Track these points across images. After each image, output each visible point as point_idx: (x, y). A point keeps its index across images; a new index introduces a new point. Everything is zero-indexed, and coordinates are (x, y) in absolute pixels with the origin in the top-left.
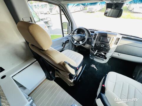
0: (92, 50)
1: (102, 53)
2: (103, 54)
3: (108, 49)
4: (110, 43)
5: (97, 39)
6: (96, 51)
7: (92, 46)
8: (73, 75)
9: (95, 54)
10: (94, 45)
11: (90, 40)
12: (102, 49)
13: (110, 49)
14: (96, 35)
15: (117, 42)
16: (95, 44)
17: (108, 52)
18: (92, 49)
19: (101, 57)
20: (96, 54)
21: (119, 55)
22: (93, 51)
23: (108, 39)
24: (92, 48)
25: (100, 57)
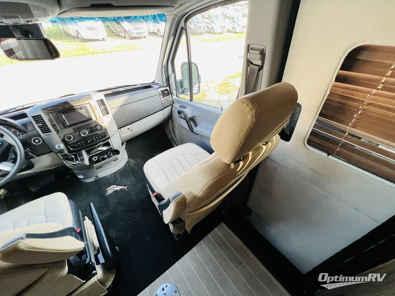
0: (72, 160)
1: (100, 148)
2: (105, 148)
3: (102, 131)
4: (94, 119)
5: (54, 126)
6: (81, 155)
7: (61, 151)
8: (82, 253)
9: (87, 162)
10: (62, 146)
11: (35, 142)
12: (93, 141)
13: (106, 130)
14: (38, 119)
15: (106, 109)
16: (64, 141)
17: (109, 138)
18: (66, 158)
19: (106, 156)
20: (90, 160)
21: (130, 129)
22: (77, 159)
23: (83, 112)
24: (66, 155)
25: (104, 159)
